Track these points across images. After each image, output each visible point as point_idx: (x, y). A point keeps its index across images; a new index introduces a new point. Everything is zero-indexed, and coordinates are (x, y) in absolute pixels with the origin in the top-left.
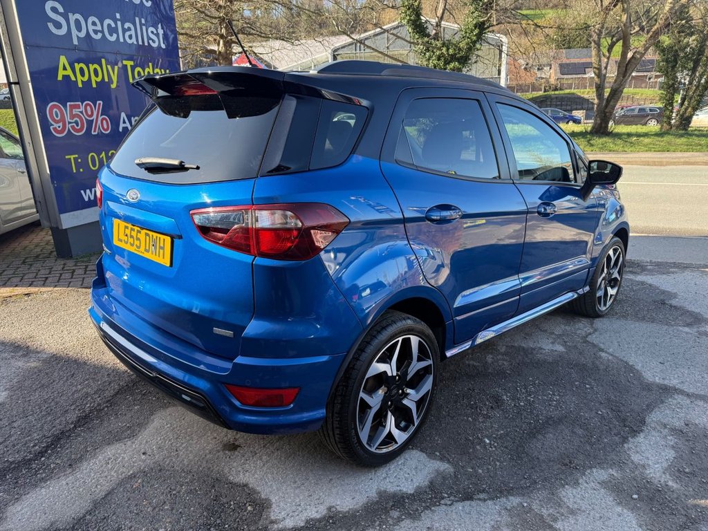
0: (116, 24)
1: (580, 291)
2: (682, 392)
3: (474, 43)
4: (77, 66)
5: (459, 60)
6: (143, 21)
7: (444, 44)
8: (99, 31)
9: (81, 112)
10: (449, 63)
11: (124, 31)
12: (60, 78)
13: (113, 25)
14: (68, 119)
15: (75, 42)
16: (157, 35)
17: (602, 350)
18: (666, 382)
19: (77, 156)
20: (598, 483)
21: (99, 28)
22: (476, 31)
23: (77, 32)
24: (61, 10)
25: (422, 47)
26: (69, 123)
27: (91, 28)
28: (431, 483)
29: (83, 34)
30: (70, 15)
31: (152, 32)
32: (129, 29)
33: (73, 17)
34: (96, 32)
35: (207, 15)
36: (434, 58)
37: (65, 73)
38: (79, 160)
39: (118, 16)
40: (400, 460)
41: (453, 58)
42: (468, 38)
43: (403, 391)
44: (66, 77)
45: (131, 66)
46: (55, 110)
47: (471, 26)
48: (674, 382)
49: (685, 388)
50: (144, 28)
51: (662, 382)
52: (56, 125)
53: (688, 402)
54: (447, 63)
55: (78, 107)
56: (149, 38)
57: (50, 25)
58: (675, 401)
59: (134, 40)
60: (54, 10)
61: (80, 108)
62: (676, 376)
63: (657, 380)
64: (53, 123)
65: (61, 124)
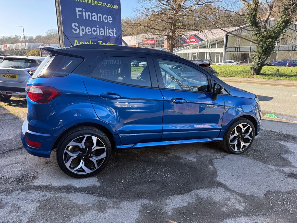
0: (97, 29)
1: (215, 139)
2: (225, 187)
3: (282, 30)
4: (81, 43)
5: (273, 38)
6: (108, 28)
7: (265, 31)
8: (90, 32)
10: (268, 39)
11: (100, 31)
13: (96, 29)
15: (81, 35)
16: (113, 32)
17: (212, 165)
18: (224, 182)
20: (141, 204)
21: (90, 30)
22: (284, 24)
23: (82, 32)
24: (77, 25)
25: (255, 32)
27: (87, 31)
28: (87, 187)
29: (84, 33)
30: (80, 27)
31: (111, 31)
32: (102, 30)
33: (81, 28)
34: (89, 32)
35: (165, 22)
36: (261, 37)
39: (98, 26)
40: (87, 179)
41: (270, 37)
42: (279, 27)
43: (91, 155)
45: (101, 43)
47: (281, 22)
49: (230, 186)
50: (108, 30)
51: (222, 182)
54: (267, 39)
56: (109, 33)
57: (73, 30)
59: (103, 34)
60: (75, 25)
63: (220, 181)
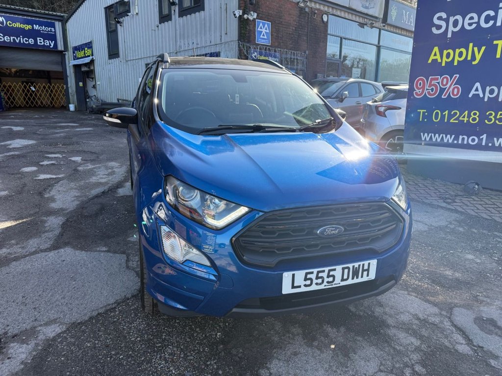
2: (45, 250)
4: (445, 52)
8: (475, 23)
9: (438, 83)
12: (430, 61)
14: (427, 87)
15: (450, 35)
18: (57, 251)
19: (425, 111)
23: (453, 29)
24: (444, 16)
26: (427, 89)
29: (457, 29)
30: (451, 18)
37: (435, 58)
38: (426, 114)
44: (435, 61)
46: (420, 81)
48: (52, 254)
49: (44, 254)
51: (59, 250)
52: (417, 91)
53: (41, 247)
55: (437, 79)
58: (49, 243)
60: (439, 18)
61: (438, 80)
62: (51, 258)
63: (62, 250)
64: (416, 89)
65: (421, 90)
